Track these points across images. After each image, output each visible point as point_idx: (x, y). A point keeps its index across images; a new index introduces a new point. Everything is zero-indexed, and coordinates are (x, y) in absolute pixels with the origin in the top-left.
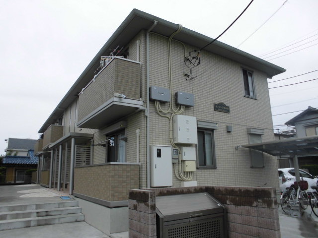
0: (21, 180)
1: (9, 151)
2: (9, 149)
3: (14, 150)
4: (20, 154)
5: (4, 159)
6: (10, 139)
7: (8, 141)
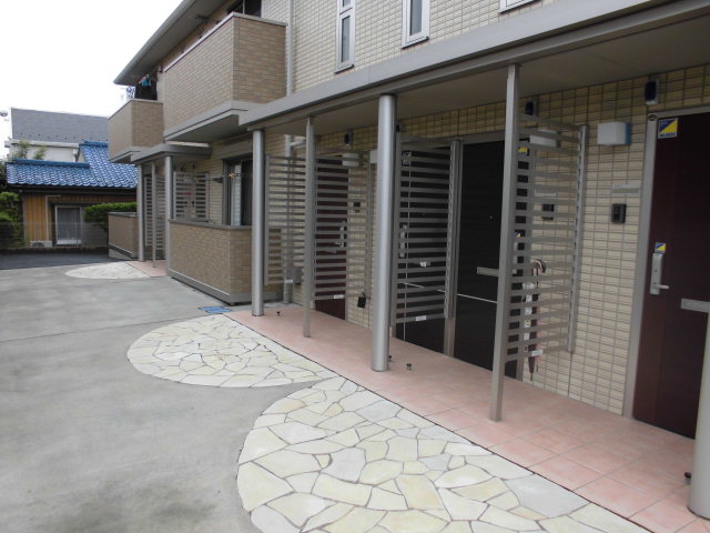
0: (71, 237)
1: (19, 144)
2: (17, 141)
3: (33, 142)
4: (50, 156)
5: (10, 168)
6: (14, 111)
7: (9, 116)
